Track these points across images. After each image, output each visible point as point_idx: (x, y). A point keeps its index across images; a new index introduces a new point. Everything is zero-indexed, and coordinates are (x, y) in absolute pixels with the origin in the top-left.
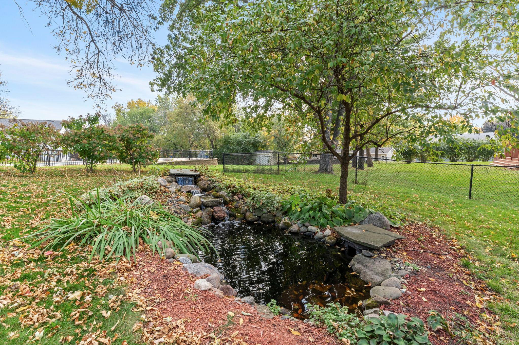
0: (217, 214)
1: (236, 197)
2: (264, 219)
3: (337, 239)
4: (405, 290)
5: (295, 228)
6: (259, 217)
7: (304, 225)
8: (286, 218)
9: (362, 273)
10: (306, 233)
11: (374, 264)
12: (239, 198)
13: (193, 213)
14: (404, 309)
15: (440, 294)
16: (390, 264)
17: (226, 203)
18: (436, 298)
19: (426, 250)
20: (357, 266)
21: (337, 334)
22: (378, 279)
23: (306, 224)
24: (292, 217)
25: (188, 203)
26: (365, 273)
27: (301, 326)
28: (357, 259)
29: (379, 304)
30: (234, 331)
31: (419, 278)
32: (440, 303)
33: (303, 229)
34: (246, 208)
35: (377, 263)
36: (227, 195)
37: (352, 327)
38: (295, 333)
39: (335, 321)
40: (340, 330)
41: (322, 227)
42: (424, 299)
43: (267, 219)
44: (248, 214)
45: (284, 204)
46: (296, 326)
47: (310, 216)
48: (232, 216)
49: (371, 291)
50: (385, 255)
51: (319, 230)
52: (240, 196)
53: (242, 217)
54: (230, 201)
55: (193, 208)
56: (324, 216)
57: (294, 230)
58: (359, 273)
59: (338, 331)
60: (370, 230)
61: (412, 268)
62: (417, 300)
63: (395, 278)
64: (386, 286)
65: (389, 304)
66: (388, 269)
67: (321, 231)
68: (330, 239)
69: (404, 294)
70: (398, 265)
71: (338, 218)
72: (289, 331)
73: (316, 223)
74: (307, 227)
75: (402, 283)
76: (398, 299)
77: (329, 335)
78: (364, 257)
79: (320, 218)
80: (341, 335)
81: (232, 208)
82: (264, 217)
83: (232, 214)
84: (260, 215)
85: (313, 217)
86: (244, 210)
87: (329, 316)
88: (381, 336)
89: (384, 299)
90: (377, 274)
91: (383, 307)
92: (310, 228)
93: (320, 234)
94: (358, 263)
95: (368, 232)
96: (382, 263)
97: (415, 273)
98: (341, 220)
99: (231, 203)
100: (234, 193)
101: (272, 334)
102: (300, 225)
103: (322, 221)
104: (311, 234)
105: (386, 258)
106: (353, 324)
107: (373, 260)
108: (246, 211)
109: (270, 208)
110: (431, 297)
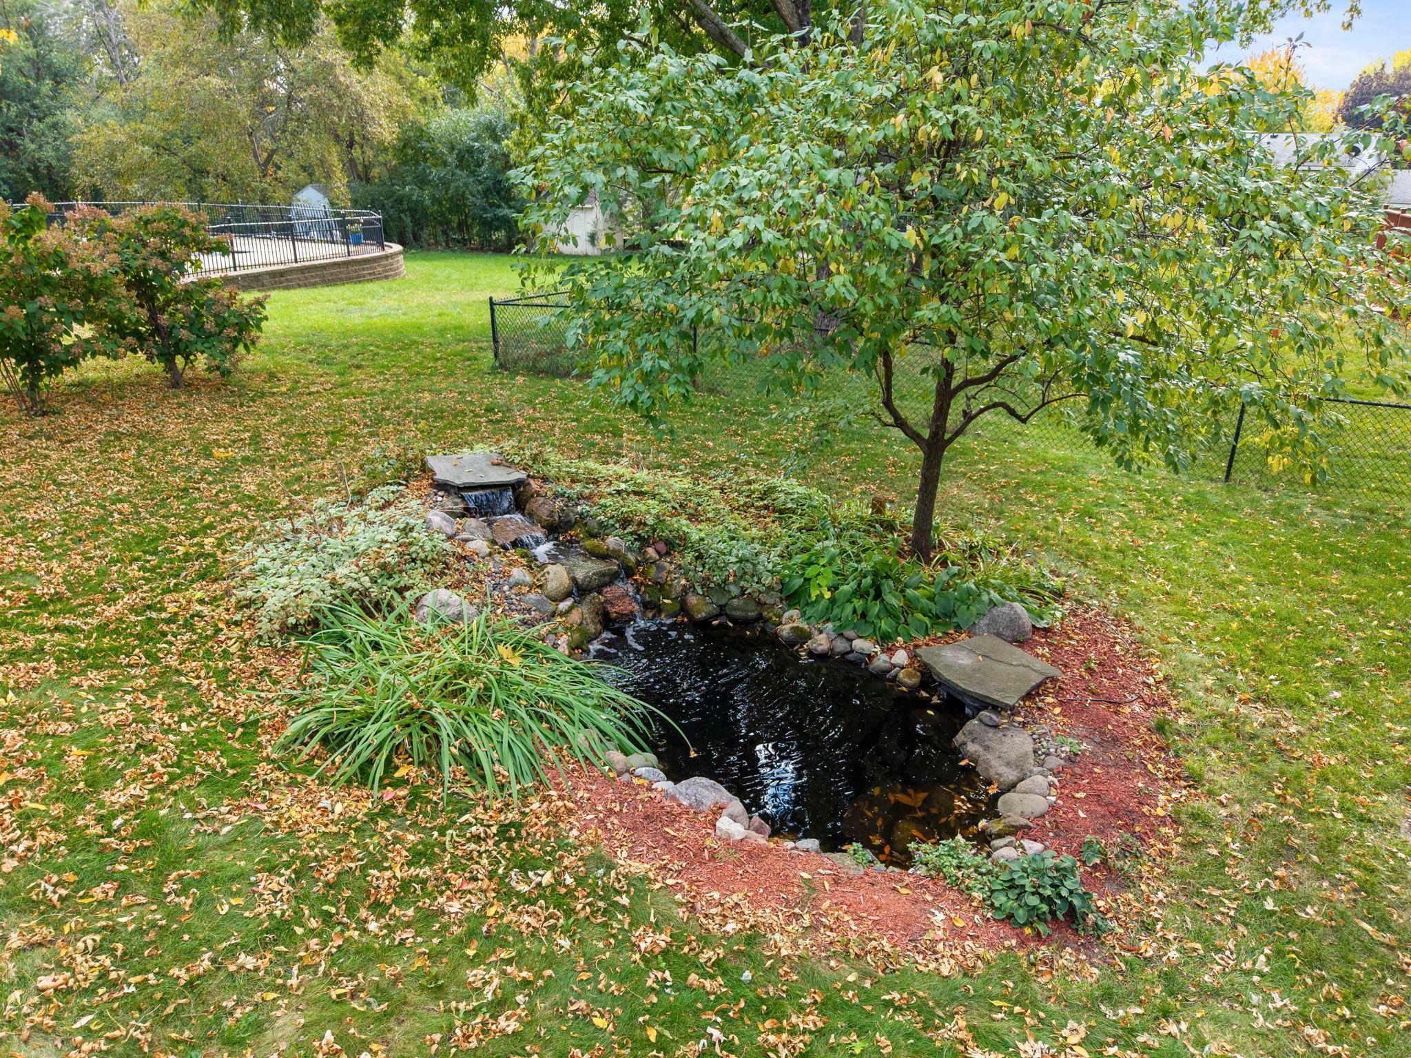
0: (616, 609)
1: (651, 551)
2: (737, 614)
3: (923, 674)
4: (1054, 799)
5: (821, 642)
6: (722, 607)
7: (841, 635)
8: (794, 612)
9: (980, 762)
10: (850, 657)
11: (1002, 743)
12: (658, 552)
13: (561, 615)
14: (1051, 834)
15: (1107, 800)
16: (1030, 740)
17: (629, 572)
18: (1099, 809)
19: (1098, 695)
20: (972, 748)
21: (963, 886)
22: (1010, 775)
23: (849, 633)
24: (809, 612)
25: (540, 587)
26: (987, 762)
27: (907, 880)
28: (971, 733)
29: (1014, 830)
30: (823, 902)
31: (1078, 771)
32: (1103, 816)
33: (841, 646)
34: (683, 582)
35: (1007, 740)
36: (629, 549)
37: (982, 874)
38: (904, 891)
39: (959, 867)
40: (967, 881)
41: (885, 640)
42: (1082, 814)
43: (743, 614)
44: (692, 600)
45: (786, 576)
46: (901, 881)
47: (855, 612)
48: (651, 606)
49: (999, 803)
50: (1021, 719)
51: (878, 649)
52: (662, 547)
53: (677, 607)
54: (638, 563)
55: (557, 599)
56: (888, 611)
57: (820, 648)
58: (975, 761)
59: (963, 882)
60: (992, 655)
61: (1068, 749)
62: (1070, 815)
63: (1040, 778)
64: (1026, 792)
65: (1030, 828)
66: (1026, 754)
67: (883, 652)
68: (909, 675)
69: (1052, 806)
70: (1045, 743)
71: (920, 616)
72: (894, 889)
73: (871, 631)
74: (850, 640)
75: (1051, 785)
76: (1042, 816)
77: (951, 889)
78: (983, 727)
79: (878, 616)
80: (968, 888)
81: (647, 586)
82: (735, 609)
83: (650, 602)
84: (723, 602)
85: (864, 615)
86: (679, 589)
87: (947, 860)
88: (1023, 886)
89: (1024, 821)
90: (1008, 764)
91: (1020, 834)
92: (859, 644)
93: (882, 660)
94: (973, 741)
95: (989, 662)
96: (1016, 739)
97: (1072, 759)
98: (927, 620)
99: (641, 569)
100: (644, 541)
101: (876, 897)
102: (833, 635)
103: (885, 625)
104: (862, 661)
105: (1024, 725)
106: (983, 870)
107: (1000, 734)
108: (685, 590)
109: (752, 587)
110: (1093, 808)
